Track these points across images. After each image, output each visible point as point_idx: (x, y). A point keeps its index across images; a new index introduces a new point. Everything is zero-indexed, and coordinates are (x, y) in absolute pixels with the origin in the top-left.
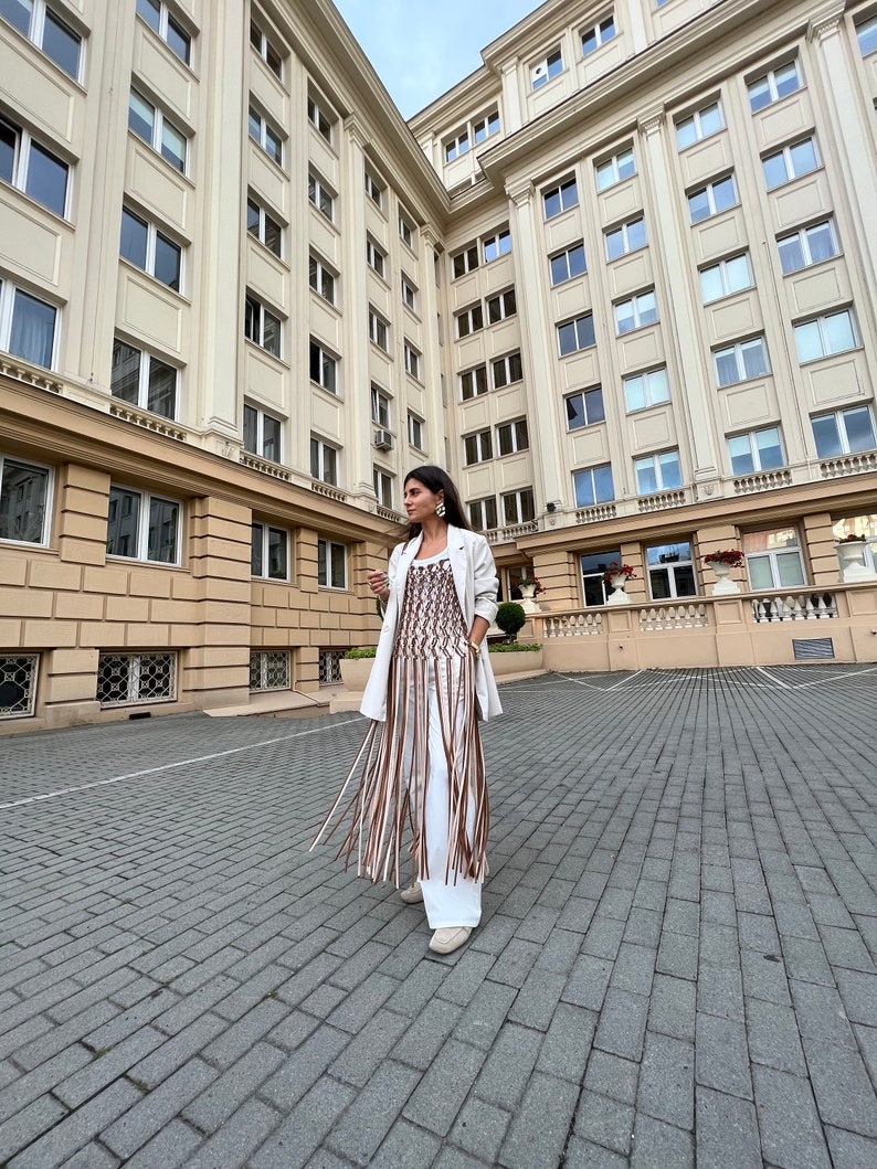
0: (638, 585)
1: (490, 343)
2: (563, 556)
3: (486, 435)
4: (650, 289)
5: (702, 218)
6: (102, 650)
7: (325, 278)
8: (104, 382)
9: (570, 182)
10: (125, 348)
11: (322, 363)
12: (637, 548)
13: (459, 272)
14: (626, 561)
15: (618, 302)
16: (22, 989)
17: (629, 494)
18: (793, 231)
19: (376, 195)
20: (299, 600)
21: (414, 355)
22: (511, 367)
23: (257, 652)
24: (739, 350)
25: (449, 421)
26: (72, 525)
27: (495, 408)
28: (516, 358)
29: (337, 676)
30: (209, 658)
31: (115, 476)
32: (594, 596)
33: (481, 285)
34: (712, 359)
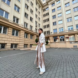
0: (59, 40)
1: (46, 18)
2: (52, 37)
3: (46, 26)
4: (61, 13)
5: (66, 6)
6: (11, 44)
7: (32, 11)
8: (12, 20)
9: (54, 3)
10: (14, 17)
11: (31, 19)
12: (59, 37)
13: (44, 11)
14: (58, 38)
15: (58, 14)
16: (2, 75)
17: (58, 32)
18: (75, 8)
19: (37, 4)
20: (28, 40)
21: (39, 18)
22: (48, 20)
23: (24, 44)
24: (69, 19)
25: (42, 25)
26: (9, 33)
27: (46, 23)
28: (49, 19)
29: (31, 47)
30: (20, 45)
31: (13, 28)
32: (55, 41)
33: (46, 12)
34: (67, 20)
